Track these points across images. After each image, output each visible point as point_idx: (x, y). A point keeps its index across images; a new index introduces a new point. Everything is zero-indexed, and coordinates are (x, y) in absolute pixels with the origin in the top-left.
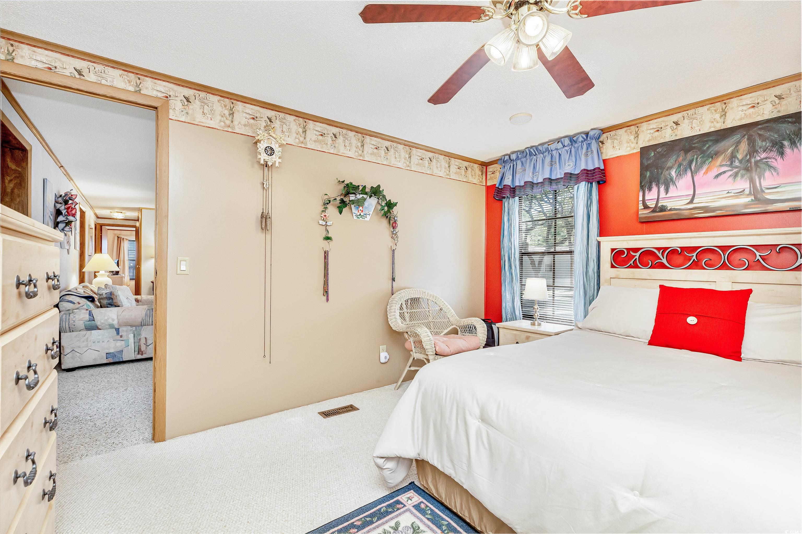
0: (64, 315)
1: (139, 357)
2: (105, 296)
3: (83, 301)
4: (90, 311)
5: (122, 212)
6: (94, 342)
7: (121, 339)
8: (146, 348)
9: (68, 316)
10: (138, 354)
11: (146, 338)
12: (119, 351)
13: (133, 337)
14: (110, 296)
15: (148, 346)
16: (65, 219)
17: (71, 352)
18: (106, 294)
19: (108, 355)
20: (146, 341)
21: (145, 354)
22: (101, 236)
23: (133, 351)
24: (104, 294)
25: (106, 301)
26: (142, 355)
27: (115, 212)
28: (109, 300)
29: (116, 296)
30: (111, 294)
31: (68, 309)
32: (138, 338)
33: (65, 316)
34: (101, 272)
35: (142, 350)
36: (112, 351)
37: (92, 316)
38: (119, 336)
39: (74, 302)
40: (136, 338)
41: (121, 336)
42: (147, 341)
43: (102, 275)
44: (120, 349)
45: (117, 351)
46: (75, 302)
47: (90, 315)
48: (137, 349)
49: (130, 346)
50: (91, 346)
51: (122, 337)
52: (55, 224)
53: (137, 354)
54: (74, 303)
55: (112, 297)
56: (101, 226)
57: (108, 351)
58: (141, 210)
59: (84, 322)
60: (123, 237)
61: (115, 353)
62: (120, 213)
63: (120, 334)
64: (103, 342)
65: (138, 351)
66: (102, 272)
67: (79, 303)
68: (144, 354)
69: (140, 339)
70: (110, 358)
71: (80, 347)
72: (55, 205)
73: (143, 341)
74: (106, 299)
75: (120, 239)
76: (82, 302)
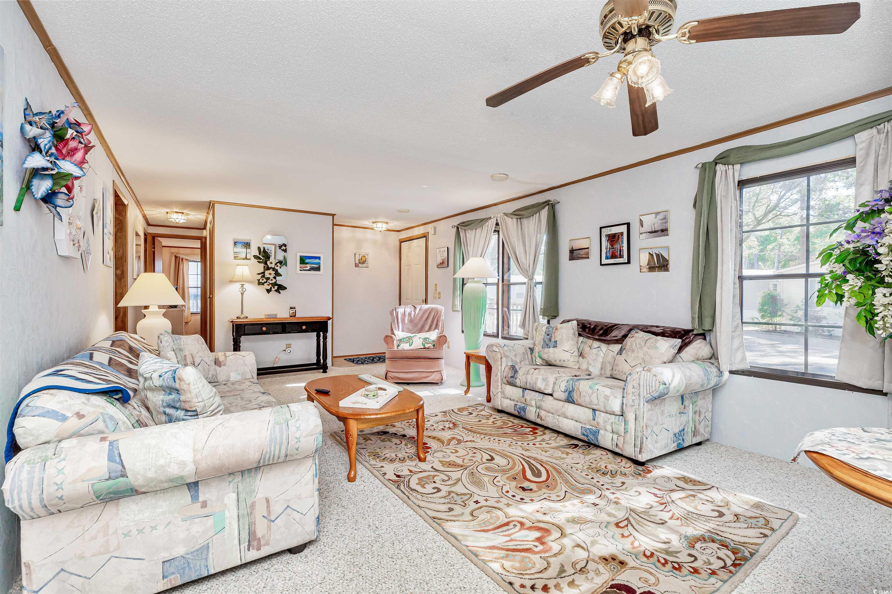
0: (27, 468)
1: (253, 555)
2: (157, 382)
3: (94, 406)
4: (111, 444)
5: (183, 213)
6: (126, 535)
7: (205, 511)
8: (269, 528)
9: (37, 470)
10: (249, 550)
11: (267, 501)
12: (198, 550)
13: (235, 502)
14: (171, 383)
15: (273, 521)
16: (49, 165)
17: (54, 577)
18: (160, 376)
19: (167, 565)
20: (268, 507)
21: (267, 544)
22: (154, 252)
23: (236, 542)
24: (155, 376)
25: (161, 397)
26: (259, 549)
27: (173, 212)
28: (170, 394)
29: (189, 384)
30: (174, 378)
31: (43, 439)
32: (249, 503)
33: (29, 473)
34: (151, 309)
35: (259, 534)
36: (180, 551)
37: (118, 460)
38: (199, 505)
39: (63, 415)
40: (242, 505)
41: (204, 505)
42: (272, 509)
43: (154, 313)
44: (201, 542)
45: (193, 549)
46: (68, 414)
47: (111, 458)
48: (245, 536)
49: (227, 528)
50: (118, 547)
51: (206, 506)
52: (23, 183)
53: (246, 547)
54: (64, 418)
55: (177, 386)
56: (154, 237)
57: (166, 556)
58: (213, 205)
59: (93, 484)
60: (181, 256)
61: (189, 556)
62: (180, 214)
63: (201, 499)
64: (154, 528)
65: (247, 540)
66: (153, 308)
67: (80, 416)
68: (264, 545)
69: (253, 506)
70: (173, 573)
71: (84, 557)
72: (22, 128)
73: (260, 510)
74: (159, 390)
75: (178, 261)
76: (91, 409)
